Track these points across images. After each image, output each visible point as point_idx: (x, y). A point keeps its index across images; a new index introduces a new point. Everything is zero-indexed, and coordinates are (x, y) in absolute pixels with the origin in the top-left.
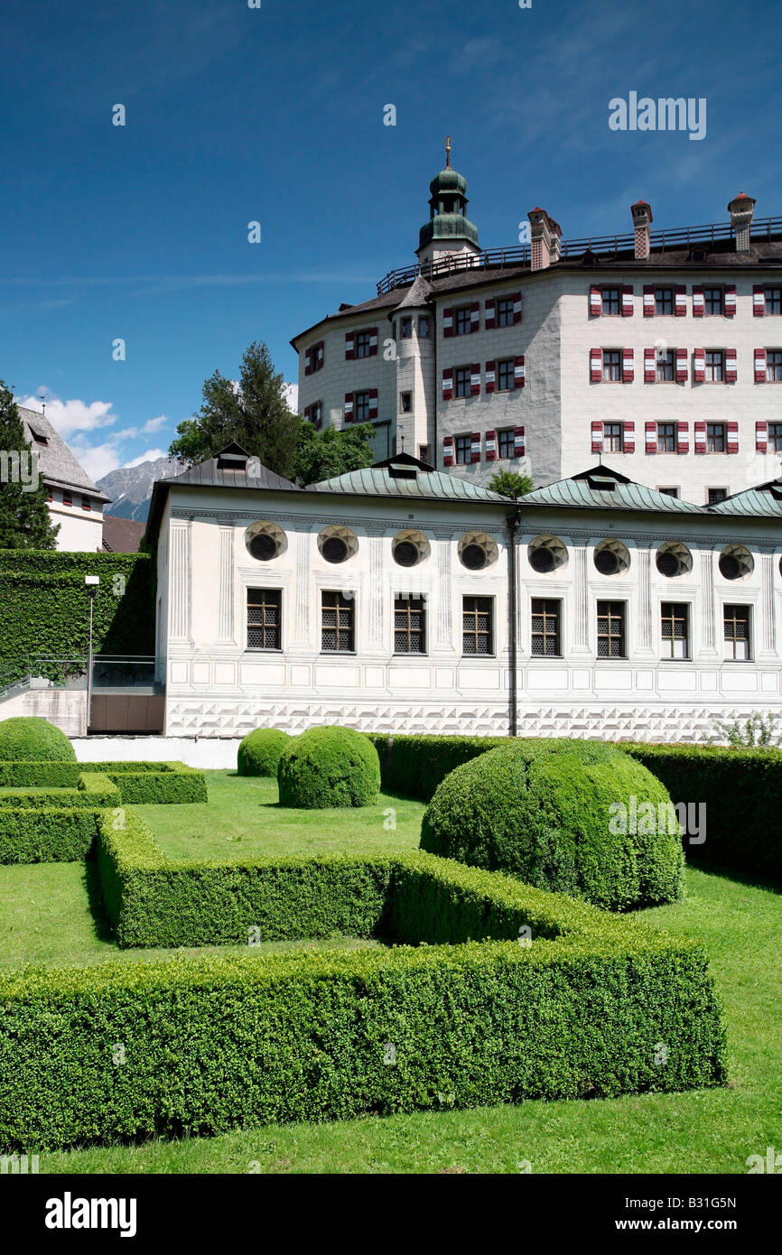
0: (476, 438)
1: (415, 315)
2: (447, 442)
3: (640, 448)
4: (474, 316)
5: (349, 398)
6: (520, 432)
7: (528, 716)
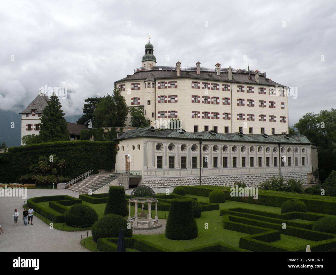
0: (166, 112)
1: (151, 83)
2: (159, 112)
3: (201, 117)
4: (166, 85)
5: (132, 99)
6: (176, 112)
7: (203, 179)
